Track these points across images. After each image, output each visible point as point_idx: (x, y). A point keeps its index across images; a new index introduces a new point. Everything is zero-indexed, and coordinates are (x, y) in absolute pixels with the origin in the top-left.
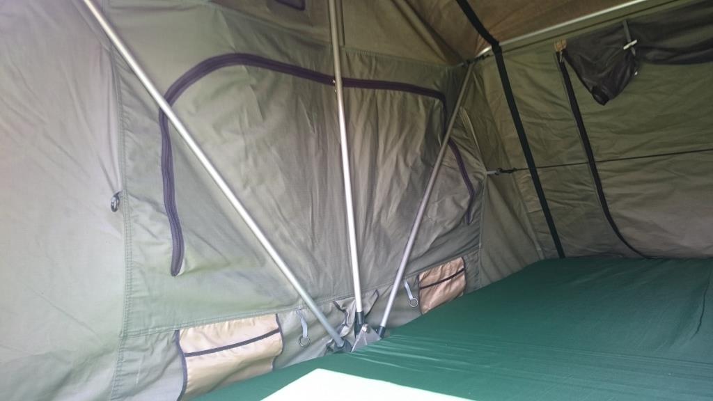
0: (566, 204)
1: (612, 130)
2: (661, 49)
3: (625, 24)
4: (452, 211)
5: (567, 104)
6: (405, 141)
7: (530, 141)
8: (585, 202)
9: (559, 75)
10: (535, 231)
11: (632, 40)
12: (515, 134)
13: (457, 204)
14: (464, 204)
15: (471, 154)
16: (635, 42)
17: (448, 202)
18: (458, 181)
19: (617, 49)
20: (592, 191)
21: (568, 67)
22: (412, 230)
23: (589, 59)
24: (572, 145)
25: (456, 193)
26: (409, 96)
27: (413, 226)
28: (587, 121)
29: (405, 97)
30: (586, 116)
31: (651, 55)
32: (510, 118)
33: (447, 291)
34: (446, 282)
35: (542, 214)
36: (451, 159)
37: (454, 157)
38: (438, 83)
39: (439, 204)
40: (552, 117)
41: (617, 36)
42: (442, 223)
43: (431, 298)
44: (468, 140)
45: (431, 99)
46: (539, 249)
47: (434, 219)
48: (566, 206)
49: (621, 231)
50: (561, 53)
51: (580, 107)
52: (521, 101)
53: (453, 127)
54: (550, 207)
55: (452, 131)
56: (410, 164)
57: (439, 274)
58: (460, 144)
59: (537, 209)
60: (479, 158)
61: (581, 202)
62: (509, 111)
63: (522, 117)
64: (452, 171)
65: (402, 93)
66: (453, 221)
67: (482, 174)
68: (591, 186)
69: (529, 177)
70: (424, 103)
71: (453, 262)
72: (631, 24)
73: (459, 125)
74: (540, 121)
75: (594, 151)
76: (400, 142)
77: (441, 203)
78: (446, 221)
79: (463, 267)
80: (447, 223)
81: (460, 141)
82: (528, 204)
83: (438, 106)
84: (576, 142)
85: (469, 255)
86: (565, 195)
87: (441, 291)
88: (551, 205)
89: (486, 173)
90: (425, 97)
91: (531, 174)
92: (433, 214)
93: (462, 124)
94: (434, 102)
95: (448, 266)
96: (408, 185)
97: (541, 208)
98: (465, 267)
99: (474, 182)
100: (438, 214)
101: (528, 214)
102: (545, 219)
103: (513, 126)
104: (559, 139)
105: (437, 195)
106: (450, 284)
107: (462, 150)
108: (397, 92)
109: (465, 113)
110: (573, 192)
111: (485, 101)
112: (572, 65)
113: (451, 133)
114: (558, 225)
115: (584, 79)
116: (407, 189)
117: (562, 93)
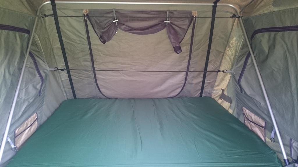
0: (80, 78)
1: (103, 53)
2: (126, 26)
3: (114, 11)
4: (33, 92)
5: (86, 38)
6: (9, 60)
7: (66, 50)
8: (88, 79)
9: (83, 24)
10: (64, 87)
11: (117, 19)
12: (59, 45)
13: (35, 88)
14: (38, 87)
15: (41, 60)
16: (118, 20)
17: (31, 87)
18: (35, 75)
19: (110, 21)
20: (91, 75)
21: (88, 22)
22: (11, 108)
23: (98, 21)
24: (85, 56)
25: (34, 82)
26: (11, 33)
27: (12, 106)
28: (93, 47)
29: (8, 34)
30: (93, 45)
31: (123, 27)
32: (58, 38)
33: (29, 132)
34: (29, 129)
35: (69, 80)
36: (31, 63)
37: (32, 62)
38: (27, 24)
39: (26, 90)
40: (78, 42)
41: (110, 15)
42: (27, 99)
43: (21, 139)
44: (39, 51)
45: (23, 34)
46: (65, 95)
47: (23, 98)
48: (79, 79)
49: (101, 90)
50: (86, 15)
51: (91, 41)
52: (63, 31)
53: (32, 45)
54: (72, 78)
55: (31, 47)
56: (12, 73)
57: (25, 125)
58: (35, 55)
59: (67, 79)
60: (45, 62)
61: (86, 78)
62: (57, 35)
63: (63, 39)
64: (31, 70)
65: (6, 31)
66: (33, 97)
67: (46, 70)
68: (91, 73)
69: (64, 65)
70: (19, 36)
71: (32, 116)
72: (117, 12)
73: (34, 44)
74: (72, 43)
75: (94, 59)
76: (6, 61)
77: (27, 88)
78: (29, 98)
79: (36, 117)
80: (30, 99)
81: (35, 53)
82: (62, 77)
83: (26, 37)
84: (87, 54)
85: (39, 110)
86: (80, 75)
87: (26, 134)
88: (73, 78)
89: (48, 69)
90: (20, 33)
91: (65, 64)
92: (23, 96)
93: (36, 43)
94: (25, 35)
95: (30, 119)
96: (11, 84)
97: (68, 79)
98: (37, 117)
99: (43, 75)
100: (25, 95)
101: (62, 81)
102: (69, 83)
103: (58, 42)
104: (80, 52)
105: (24, 85)
106: (30, 129)
107: (36, 58)
108: (3, 31)
109: (37, 36)
110: (83, 74)
111: (46, 28)
112: (91, 22)
113: (31, 49)
114: (75, 86)
115: (96, 30)
116: (10, 87)
117: (84, 33)
